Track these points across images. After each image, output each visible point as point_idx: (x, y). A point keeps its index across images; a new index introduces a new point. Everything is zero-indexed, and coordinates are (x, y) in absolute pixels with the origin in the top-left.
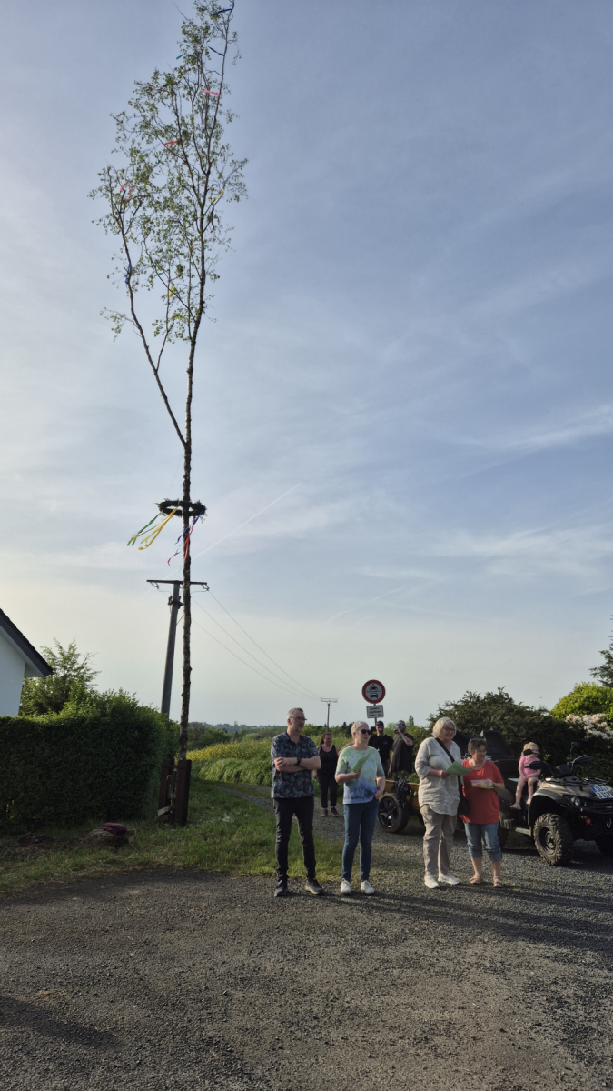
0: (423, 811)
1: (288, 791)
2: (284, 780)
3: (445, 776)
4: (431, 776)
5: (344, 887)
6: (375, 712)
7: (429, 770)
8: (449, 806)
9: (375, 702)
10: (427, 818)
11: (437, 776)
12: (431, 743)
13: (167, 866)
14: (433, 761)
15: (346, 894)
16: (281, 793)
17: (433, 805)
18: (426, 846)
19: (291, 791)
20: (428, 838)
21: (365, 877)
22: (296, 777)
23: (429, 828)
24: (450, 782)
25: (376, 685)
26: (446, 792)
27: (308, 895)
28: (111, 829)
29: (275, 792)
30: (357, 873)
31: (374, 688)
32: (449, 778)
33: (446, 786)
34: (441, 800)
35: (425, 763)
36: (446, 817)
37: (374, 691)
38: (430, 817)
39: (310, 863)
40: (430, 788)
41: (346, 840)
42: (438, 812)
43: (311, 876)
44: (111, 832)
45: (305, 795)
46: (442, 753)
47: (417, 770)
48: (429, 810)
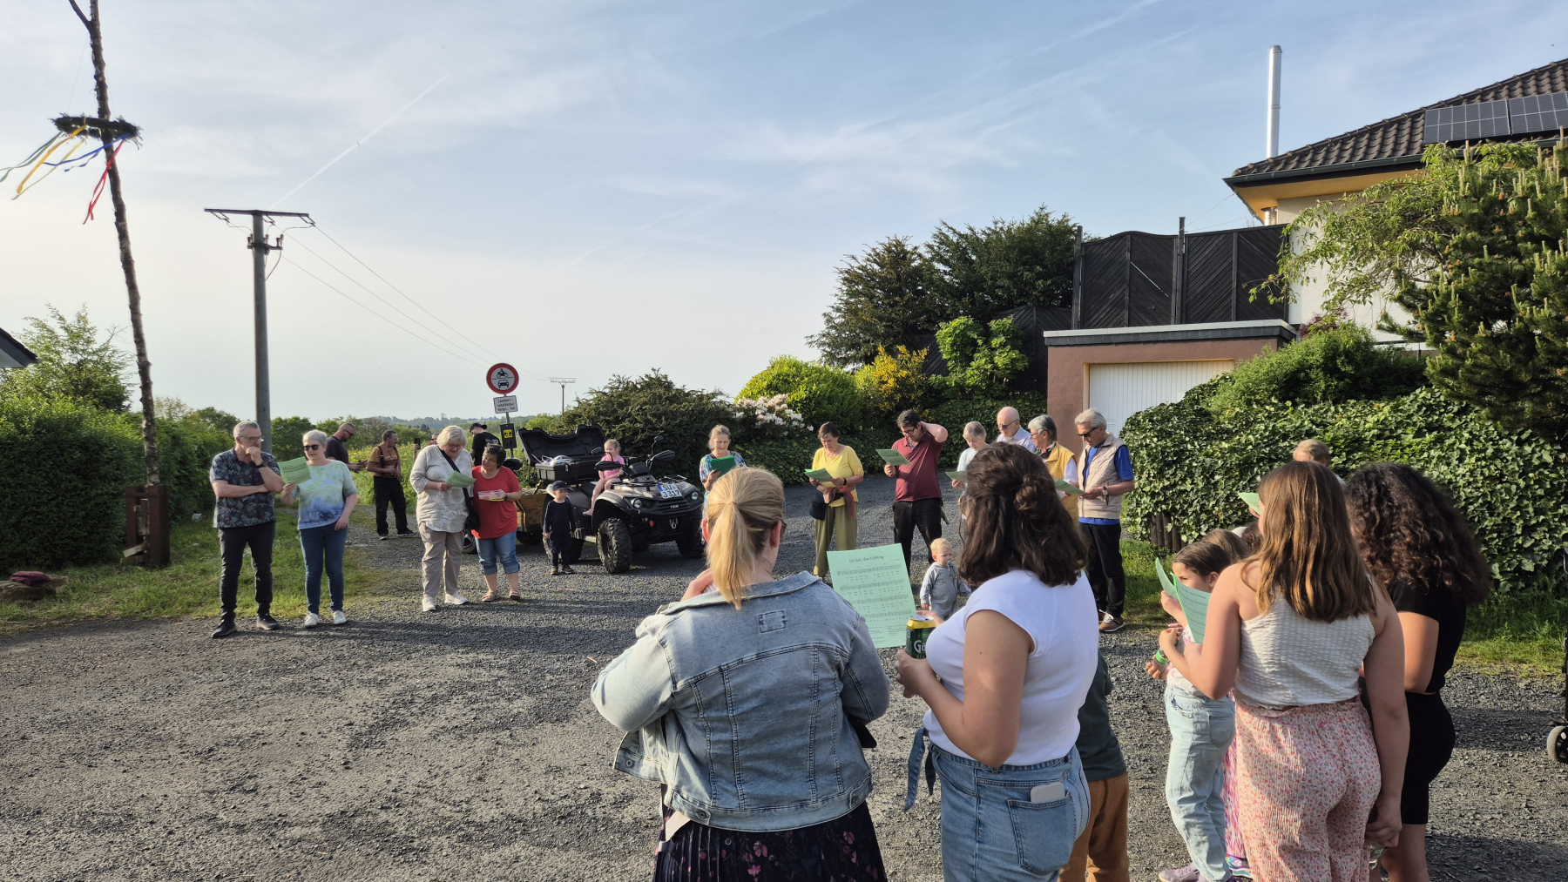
0: (421, 529)
1: (234, 519)
2: (229, 506)
3: (445, 488)
4: (429, 489)
5: (310, 619)
6: (505, 405)
7: (426, 482)
8: (449, 522)
9: (504, 392)
10: (425, 536)
11: (435, 489)
12: (431, 452)
13: (99, 616)
14: (432, 472)
15: (309, 628)
16: (225, 522)
17: (429, 522)
18: (425, 567)
19: (240, 519)
20: (427, 558)
21: (337, 606)
22: (245, 503)
23: (428, 547)
24: (450, 497)
25: (505, 370)
26: (446, 507)
27: (260, 632)
28: (22, 579)
29: (219, 521)
30: (326, 602)
31: (503, 374)
32: (450, 492)
33: (446, 499)
34: (439, 516)
35: (423, 476)
36: (448, 535)
37: (503, 378)
38: (428, 536)
39: (264, 598)
40: (427, 503)
41: (306, 567)
42: (438, 530)
43: (264, 613)
44: (22, 582)
45: (260, 522)
46: (444, 463)
47: (413, 483)
48: (426, 528)
